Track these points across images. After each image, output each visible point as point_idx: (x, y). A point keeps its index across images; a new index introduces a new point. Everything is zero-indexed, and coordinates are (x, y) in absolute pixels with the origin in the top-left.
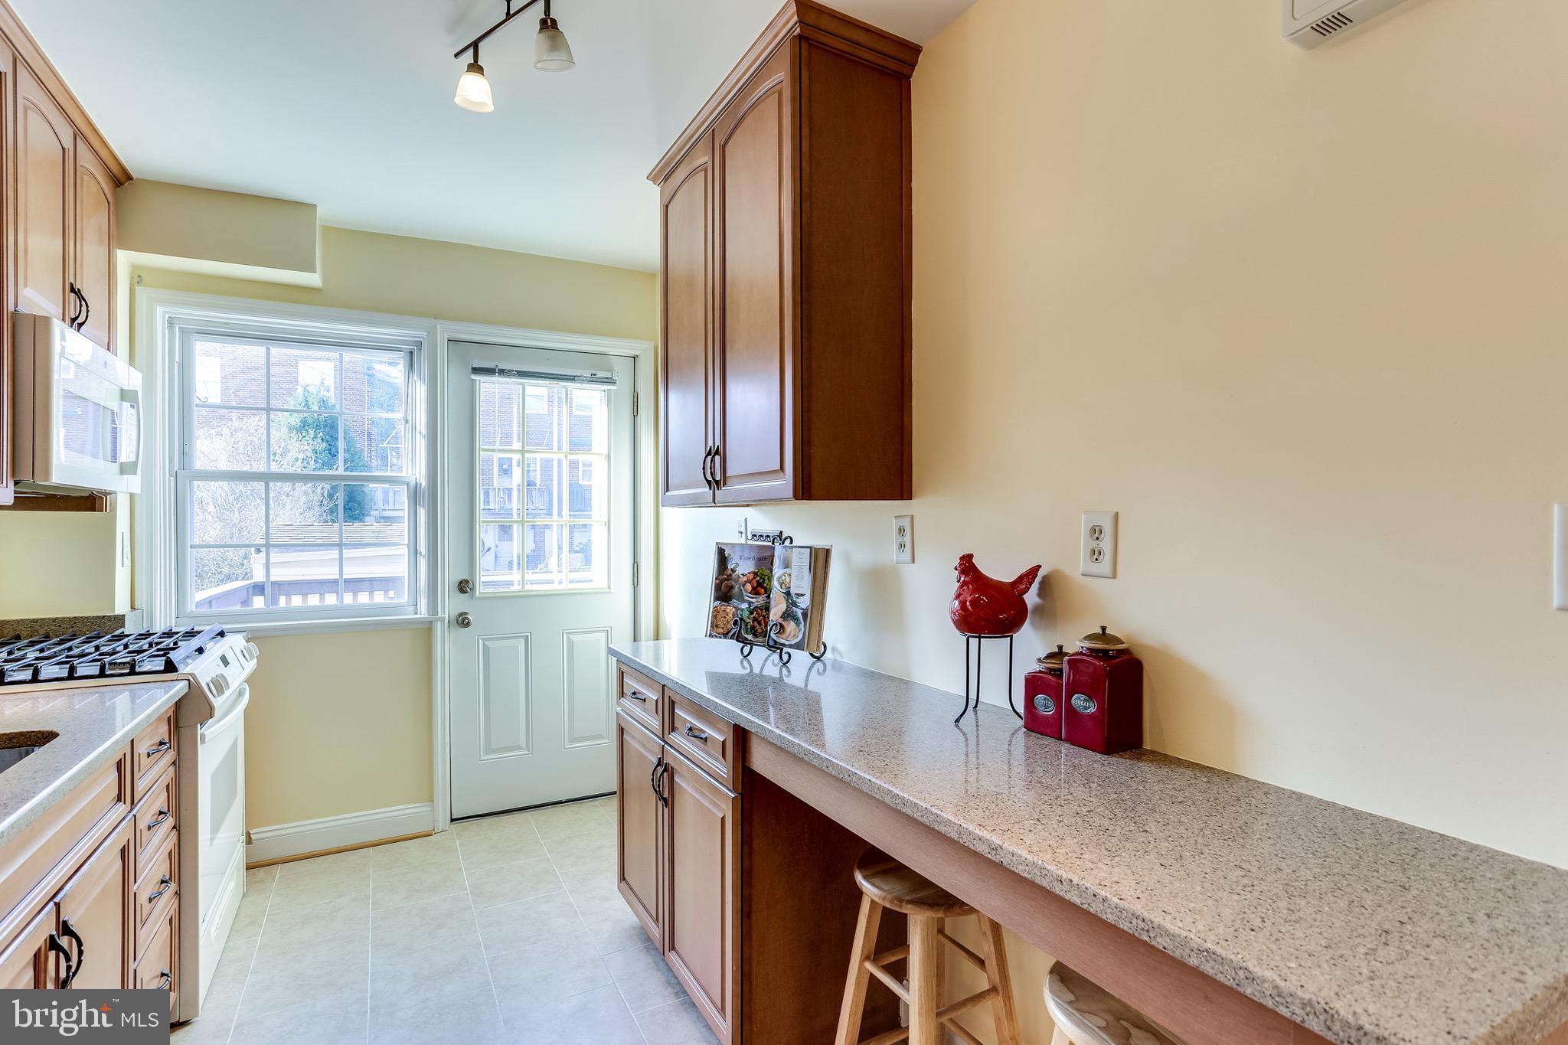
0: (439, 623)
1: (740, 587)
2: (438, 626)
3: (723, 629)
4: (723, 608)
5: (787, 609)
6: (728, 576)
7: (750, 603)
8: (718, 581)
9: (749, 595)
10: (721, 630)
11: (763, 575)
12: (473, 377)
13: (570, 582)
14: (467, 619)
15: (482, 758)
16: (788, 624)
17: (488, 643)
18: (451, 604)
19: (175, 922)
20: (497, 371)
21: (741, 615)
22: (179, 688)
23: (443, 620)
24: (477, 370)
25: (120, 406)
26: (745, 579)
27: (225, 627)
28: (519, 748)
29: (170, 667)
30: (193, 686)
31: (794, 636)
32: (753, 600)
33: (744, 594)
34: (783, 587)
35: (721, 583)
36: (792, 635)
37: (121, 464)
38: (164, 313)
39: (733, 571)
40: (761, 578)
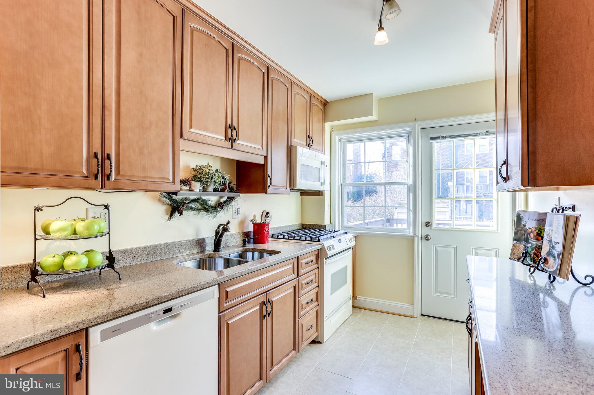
0: (417, 238)
1: (527, 235)
2: (416, 239)
3: (517, 256)
4: (518, 245)
5: (549, 250)
6: (521, 228)
7: (532, 244)
8: (516, 231)
9: (532, 240)
10: (516, 257)
11: (540, 229)
12: (431, 141)
13: (477, 226)
14: (428, 237)
15: (434, 294)
16: (550, 259)
17: (438, 248)
18: (422, 231)
19: (318, 313)
20: (440, 137)
21: (527, 250)
22: (319, 247)
23: (418, 237)
24: (432, 139)
25: (321, 167)
26: (530, 230)
27: (347, 231)
28: (450, 294)
29: (319, 241)
30: (323, 246)
31: (552, 267)
32: (534, 243)
33: (529, 239)
34: (548, 237)
35: (518, 231)
36: (551, 266)
37: (321, 182)
38: (339, 138)
39: (524, 226)
40: (539, 231)
